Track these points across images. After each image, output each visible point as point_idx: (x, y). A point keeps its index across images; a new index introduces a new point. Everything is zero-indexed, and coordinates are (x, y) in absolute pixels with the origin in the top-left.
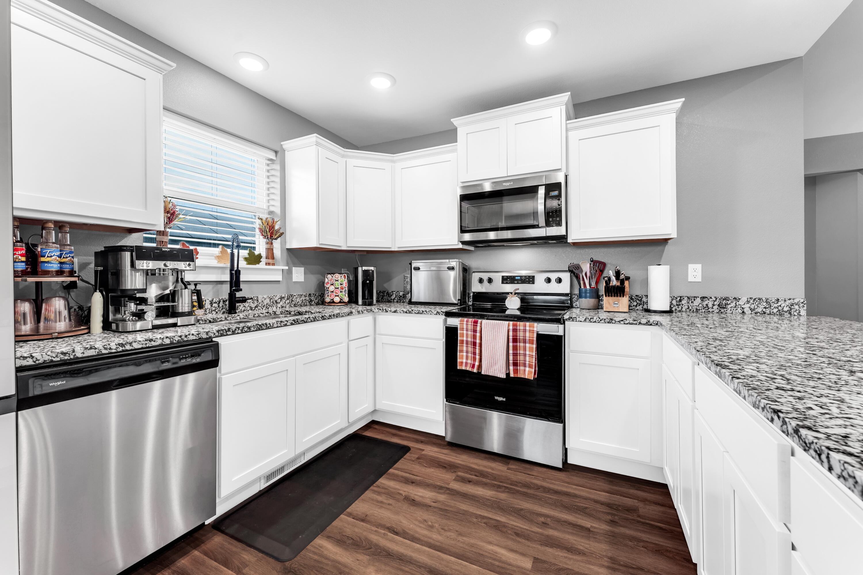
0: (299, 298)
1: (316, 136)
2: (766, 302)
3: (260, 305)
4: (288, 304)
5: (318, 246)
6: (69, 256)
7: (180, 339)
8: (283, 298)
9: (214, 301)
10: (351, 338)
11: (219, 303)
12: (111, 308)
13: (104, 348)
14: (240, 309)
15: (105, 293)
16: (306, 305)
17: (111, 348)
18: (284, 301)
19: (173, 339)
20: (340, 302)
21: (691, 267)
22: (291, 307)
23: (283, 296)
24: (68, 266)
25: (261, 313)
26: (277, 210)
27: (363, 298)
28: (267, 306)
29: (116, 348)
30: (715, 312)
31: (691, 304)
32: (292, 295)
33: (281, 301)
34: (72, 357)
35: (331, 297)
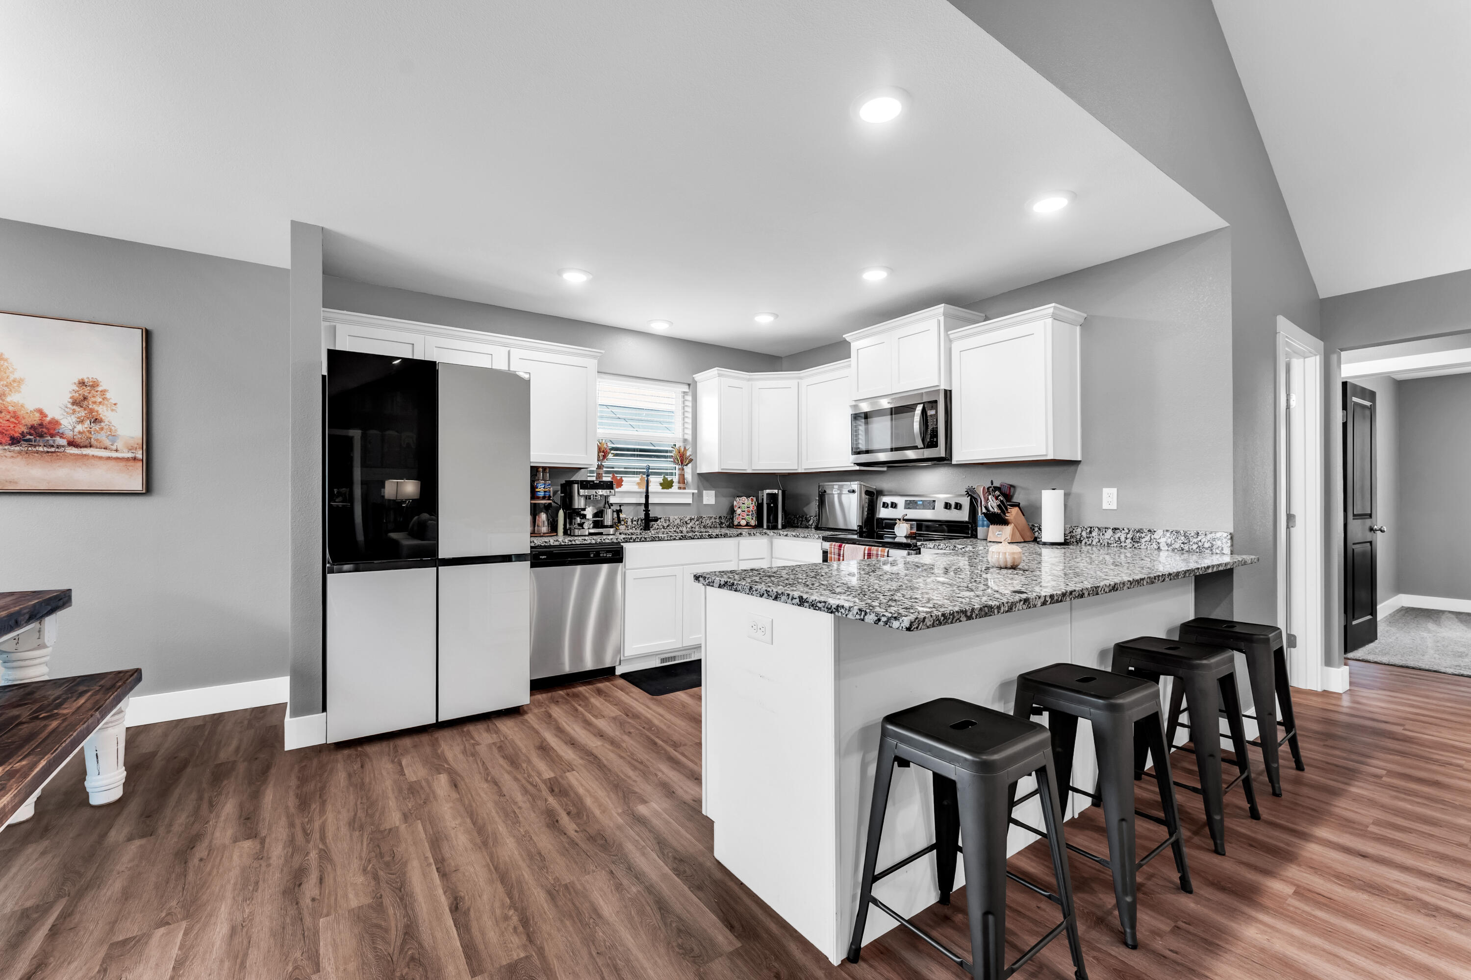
0: (709, 520)
2: (1185, 536)
4: (698, 525)
5: (720, 471)
7: (604, 542)
8: (693, 519)
9: (634, 519)
10: (740, 558)
11: (638, 521)
12: (568, 520)
13: (565, 543)
14: (654, 526)
15: (565, 510)
16: (716, 527)
17: (568, 543)
18: (693, 522)
19: (599, 542)
20: (747, 526)
21: (1106, 491)
22: (701, 528)
23: (693, 517)
24: (548, 493)
26: (689, 437)
27: (769, 522)
28: (678, 525)
30: (1128, 547)
31: (1102, 537)
32: (702, 517)
33: (690, 522)
34: (551, 545)
35: (739, 520)
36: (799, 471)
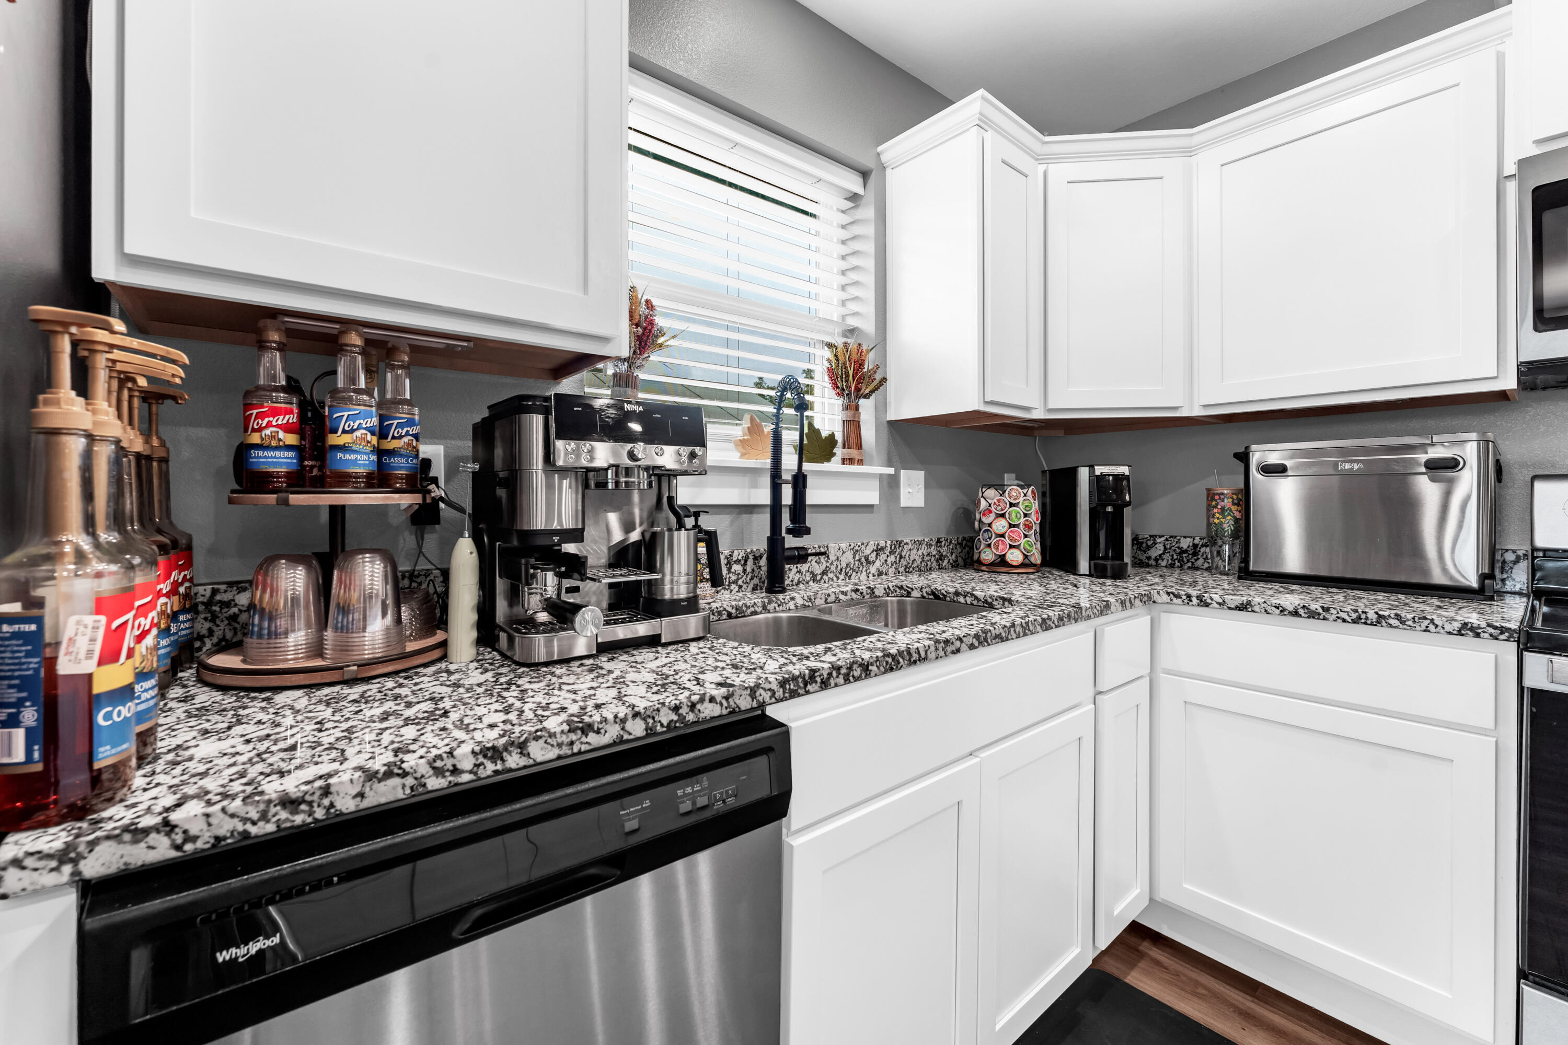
0: (915, 551)
1: (983, 98)
3: (833, 568)
4: (892, 565)
5: (982, 408)
6: (407, 434)
7: (675, 718)
8: (882, 549)
9: (734, 558)
11: (746, 561)
12: (501, 585)
13: (434, 768)
14: (790, 579)
15: (489, 538)
16: (930, 569)
17: (459, 766)
18: (883, 557)
19: (653, 718)
20: (1022, 565)
22: (899, 572)
23: (882, 544)
24: (403, 460)
25: (843, 593)
26: (868, 325)
27: (1093, 556)
28: (848, 569)
29: (475, 765)
32: (900, 543)
33: (877, 558)
34: (320, 814)
35: (997, 548)
36: (1184, 413)
